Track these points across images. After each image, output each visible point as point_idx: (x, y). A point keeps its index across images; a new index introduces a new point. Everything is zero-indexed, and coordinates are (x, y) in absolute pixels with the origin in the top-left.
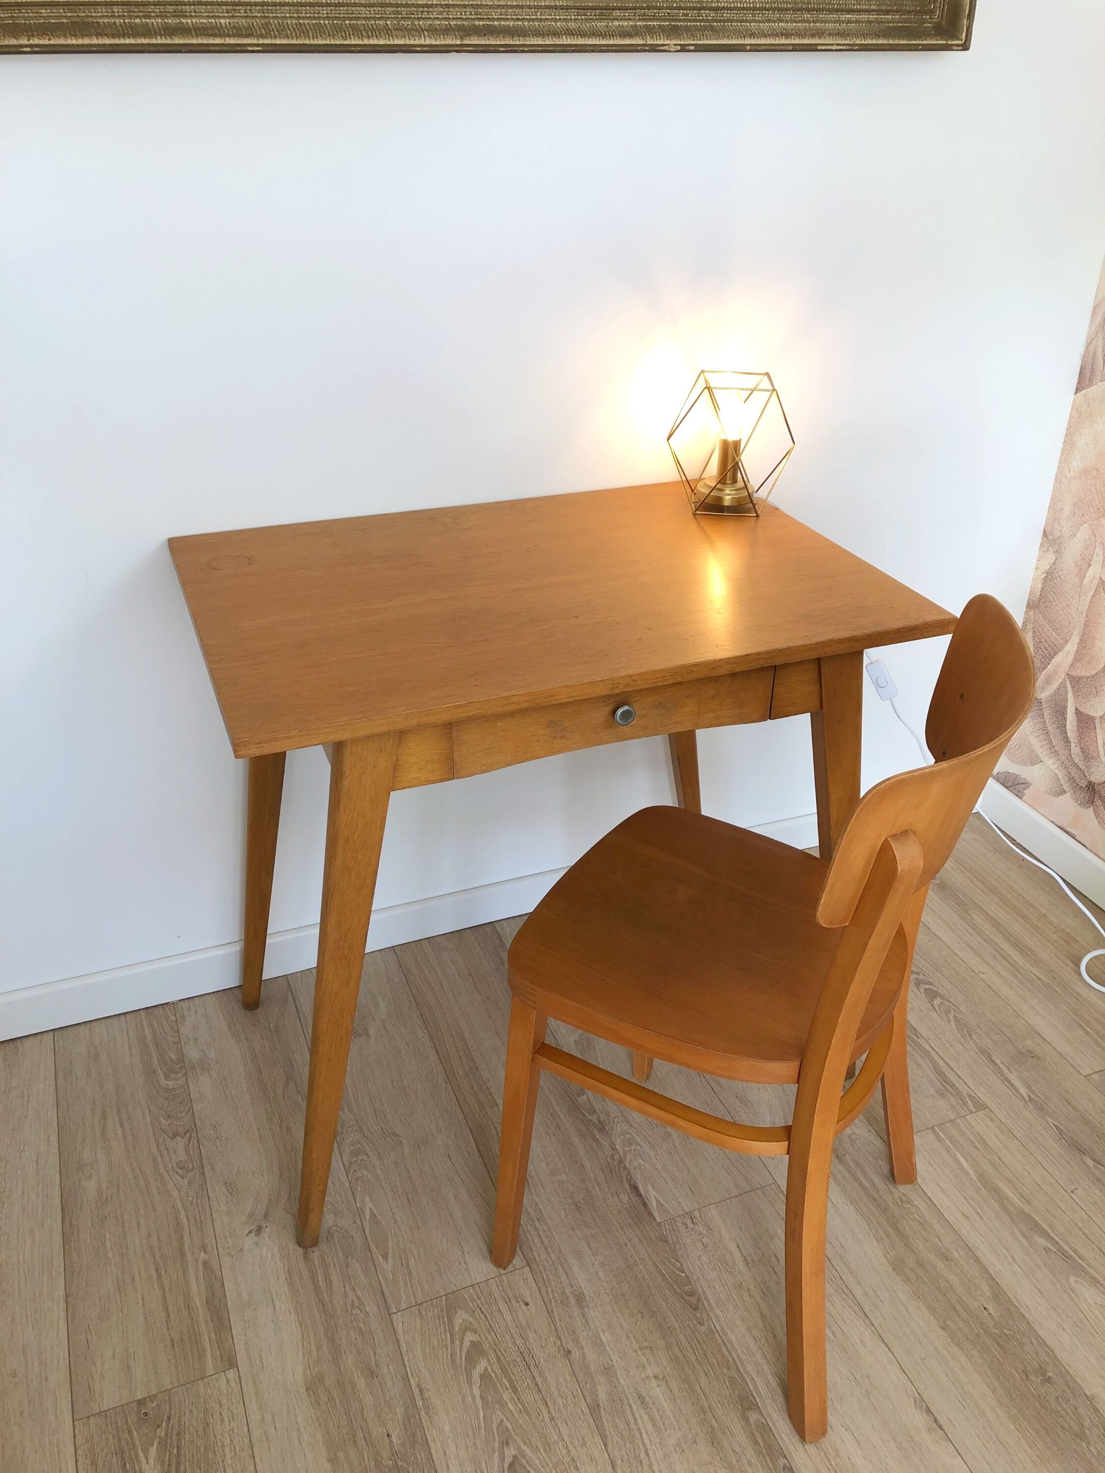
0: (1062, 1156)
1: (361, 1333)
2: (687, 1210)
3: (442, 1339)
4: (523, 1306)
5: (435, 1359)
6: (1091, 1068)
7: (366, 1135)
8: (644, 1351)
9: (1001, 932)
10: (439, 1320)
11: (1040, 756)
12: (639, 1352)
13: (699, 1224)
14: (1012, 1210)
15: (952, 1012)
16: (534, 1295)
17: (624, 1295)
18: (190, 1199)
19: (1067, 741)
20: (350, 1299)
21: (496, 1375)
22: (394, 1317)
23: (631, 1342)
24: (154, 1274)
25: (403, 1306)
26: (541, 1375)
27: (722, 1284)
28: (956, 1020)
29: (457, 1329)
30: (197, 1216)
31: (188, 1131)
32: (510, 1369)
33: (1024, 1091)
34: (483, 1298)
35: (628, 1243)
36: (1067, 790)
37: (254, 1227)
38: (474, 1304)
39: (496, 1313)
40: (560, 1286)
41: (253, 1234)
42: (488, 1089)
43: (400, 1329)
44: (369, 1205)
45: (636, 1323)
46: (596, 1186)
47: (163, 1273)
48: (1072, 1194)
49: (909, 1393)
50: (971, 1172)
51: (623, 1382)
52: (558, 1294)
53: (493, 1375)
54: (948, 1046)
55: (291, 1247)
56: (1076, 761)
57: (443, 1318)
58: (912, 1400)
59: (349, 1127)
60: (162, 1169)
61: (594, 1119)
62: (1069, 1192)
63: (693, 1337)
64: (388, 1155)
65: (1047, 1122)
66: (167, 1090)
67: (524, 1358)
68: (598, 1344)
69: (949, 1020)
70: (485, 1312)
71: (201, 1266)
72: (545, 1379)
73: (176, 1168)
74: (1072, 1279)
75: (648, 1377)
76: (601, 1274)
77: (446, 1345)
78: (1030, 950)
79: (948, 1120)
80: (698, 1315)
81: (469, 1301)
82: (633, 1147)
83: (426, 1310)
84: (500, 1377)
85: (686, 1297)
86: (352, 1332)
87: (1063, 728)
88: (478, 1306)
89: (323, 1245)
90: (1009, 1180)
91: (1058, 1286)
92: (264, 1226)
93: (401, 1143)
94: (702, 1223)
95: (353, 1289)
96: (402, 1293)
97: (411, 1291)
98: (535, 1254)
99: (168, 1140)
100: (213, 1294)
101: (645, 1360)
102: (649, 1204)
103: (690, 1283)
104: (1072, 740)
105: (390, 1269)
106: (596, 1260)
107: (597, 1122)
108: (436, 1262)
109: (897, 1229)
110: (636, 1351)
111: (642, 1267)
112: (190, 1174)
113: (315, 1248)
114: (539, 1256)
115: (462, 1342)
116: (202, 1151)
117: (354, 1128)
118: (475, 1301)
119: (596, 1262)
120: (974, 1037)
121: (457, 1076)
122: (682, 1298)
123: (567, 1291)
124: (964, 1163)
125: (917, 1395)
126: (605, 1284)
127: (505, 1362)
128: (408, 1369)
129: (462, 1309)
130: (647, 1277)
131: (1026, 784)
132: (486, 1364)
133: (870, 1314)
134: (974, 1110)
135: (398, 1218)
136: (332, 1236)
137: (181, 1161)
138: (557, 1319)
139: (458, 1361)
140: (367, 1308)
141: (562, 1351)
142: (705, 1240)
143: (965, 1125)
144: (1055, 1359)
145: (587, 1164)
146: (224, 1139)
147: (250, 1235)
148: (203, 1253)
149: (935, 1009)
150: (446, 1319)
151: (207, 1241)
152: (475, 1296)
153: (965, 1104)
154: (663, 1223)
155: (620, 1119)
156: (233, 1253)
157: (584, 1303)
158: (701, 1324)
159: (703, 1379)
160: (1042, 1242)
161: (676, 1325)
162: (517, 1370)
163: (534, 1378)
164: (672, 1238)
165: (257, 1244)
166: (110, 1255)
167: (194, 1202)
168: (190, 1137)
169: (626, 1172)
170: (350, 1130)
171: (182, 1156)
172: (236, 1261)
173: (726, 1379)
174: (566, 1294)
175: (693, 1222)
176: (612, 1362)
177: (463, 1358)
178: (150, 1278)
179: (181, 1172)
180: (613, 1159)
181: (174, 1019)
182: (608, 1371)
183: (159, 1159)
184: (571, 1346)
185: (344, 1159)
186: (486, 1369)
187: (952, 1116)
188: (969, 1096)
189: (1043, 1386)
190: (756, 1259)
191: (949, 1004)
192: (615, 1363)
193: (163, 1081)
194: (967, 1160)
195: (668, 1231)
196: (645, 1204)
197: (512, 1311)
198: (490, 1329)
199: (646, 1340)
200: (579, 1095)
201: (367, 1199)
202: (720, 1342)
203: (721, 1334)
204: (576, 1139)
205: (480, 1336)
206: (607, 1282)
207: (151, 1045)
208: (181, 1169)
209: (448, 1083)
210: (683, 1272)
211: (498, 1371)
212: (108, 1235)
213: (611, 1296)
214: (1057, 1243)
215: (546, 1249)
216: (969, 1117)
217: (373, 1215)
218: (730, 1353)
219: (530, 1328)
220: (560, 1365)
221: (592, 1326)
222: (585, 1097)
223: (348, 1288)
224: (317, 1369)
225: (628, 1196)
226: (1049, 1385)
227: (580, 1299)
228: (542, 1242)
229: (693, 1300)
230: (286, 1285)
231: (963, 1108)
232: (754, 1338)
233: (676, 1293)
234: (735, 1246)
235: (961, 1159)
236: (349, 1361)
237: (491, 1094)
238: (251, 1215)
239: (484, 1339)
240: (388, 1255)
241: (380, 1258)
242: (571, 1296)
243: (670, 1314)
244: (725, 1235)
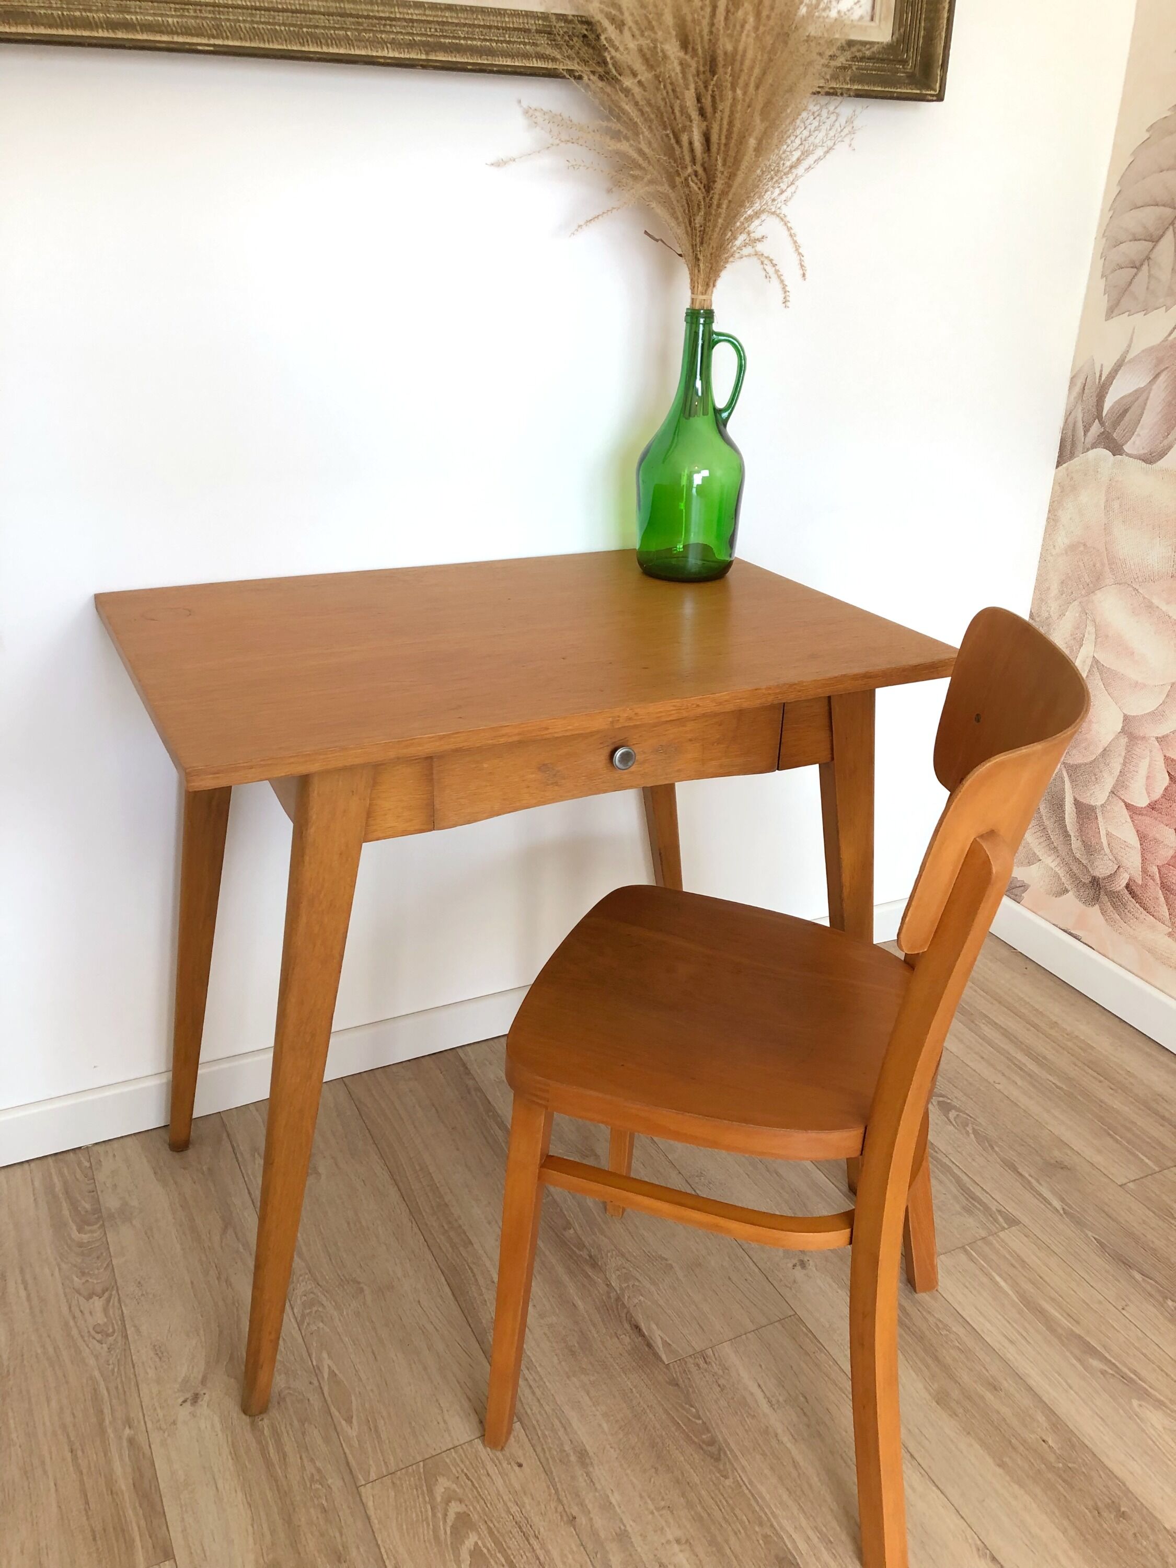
0: (1107, 1272)
1: (325, 1511)
2: (698, 1349)
3: (421, 1512)
4: (516, 1468)
5: (414, 1537)
6: (1126, 1177)
7: (320, 1283)
8: (661, 1512)
9: (1011, 1040)
10: (417, 1489)
11: (1038, 854)
12: (656, 1513)
13: (713, 1364)
14: (1060, 1331)
15: (970, 1125)
16: (528, 1454)
17: (633, 1448)
18: (111, 1367)
19: (1067, 835)
20: (308, 1472)
21: (488, 1550)
22: (362, 1489)
23: (646, 1503)
24: (68, 1455)
25: (373, 1476)
26: (543, 1547)
27: (746, 1431)
28: (975, 1131)
29: (439, 1499)
30: (120, 1387)
31: (107, 1290)
32: (505, 1542)
33: (1056, 1204)
34: (468, 1463)
35: (634, 1390)
36: (1069, 888)
37: (189, 1395)
38: (458, 1469)
39: (484, 1478)
40: (557, 1442)
41: (189, 1403)
42: (460, 1226)
43: (370, 1504)
44: (327, 1362)
45: (650, 1481)
46: (592, 1328)
47: (79, 1453)
48: (1124, 1312)
49: (970, 1541)
50: (1010, 1292)
51: (639, 1549)
52: (556, 1451)
53: (485, 1551)
54: (970, 1160)
55: (235, 1415)
56: (1078, 855)
57: (421, 1488)
58: (974, 1549)
59: (301, 1275)
60: (75, 1332)
61: (584, 1254)
62: (1120, 1308)
63: (717, 1492)
64: (347, 1304)
65: (1087, 1235)
66: (81, 1245)
67: (520, 1528)
68: (607, 1506)
69: (967, 1133)
70: (471, 1477)
71: (125, 1444)
72: (547, 1552)
73: (93, 1332)
74: (1135, 1403)
75: (668, 1542)
76: (605, 1426)
77: (427, 1518)
78: (1045, 1058)
79: (979, 1238)
80: (721, 1467)
81: (451, 1466)
82: (631, 1283)
83: (400, 1479)
84: (493, 1552)
85: (704, 1446)
86: (312, 1510)
87: (1061, 820)
88: (462, 1471)
89: (274, 1413)
90: (1053, 1300)
91: (1121, 1411)
92: (202, 1392)
93: (362, 1290)
94: (717, 1363)
95: (312, 1460)
96: (371, 1462)
97: (381, 1459)
98: (526, 1407)
99: (82, 1300)
100: (142, 1476)
101: (664, 1524)
102: (654, 1345)
103: (708, 1431)
104: (1072, 833)
105: (355, 1434)
106: (597, 1410)
107: (588, 1258)
108: (410, 1423)
109: (936, 1359)
110: (652, 1513)
111: (651, 1415)
112: (110, 1338)
113: (264, 1416)
114: (532, 1410)
115: (446, 1515)
116: (125, 1311)
117: (307, 1276)
118: (458, 1465)
119: (598, 1413)
120: (997, 1149)
121: (424, 1214)
122: (701, 1448)
123: (567, 1448)
124: (1002, 1283)
125: (979, 1542)
126: (610, 1437)
127: (498, 1535)
128: (383, 1550)
129: (443, 1475)
130: (658, 1426)
131: (1024, 887)
132: (476, 1538)
133: (916, 1456)
134: (1006, 1226)
135: (363, 1377)
136: (284, 1399)
137: (99, 1324)
138: (557, 1479)
139: (442, 1537)
140: (330, 1481)
141: (565, 1518)
142: (722, 1381)
143: (998, 1242)
144: (1127, 1492)
145: (579, 1303)
146: (151, 1296)
147: (184, 1404)
148: (127, 1428)
149: (951, 1122)
150: (425, 1488)
151: (132, 1415)
152: (458, 1460)
153: (996, 1220)
154: (671, 1365)
155: (614, 1253)
156: (164, 1426)
157: (588, 1461)
158: (726, 1477)
159: (733, 1540)
160: (1095, 1363)
161: (697, 1480)
162: (513, 1543)
163: (534, 1550)
164: (683, 1381)
165: (193, 1415)
166: (14, 1436)
167: (116, 1370)
168: (110, 1297)
169: (625, 1311)
170: (301, 1278)
171: (100, 1318)
172: (169, 1435)
173: (760, 1537)
174: (565, 1451)
175: (706, 1362)
176: (625, 1526)
177: (449, 1532)
178: (64, 1459)
179: (99, 1337)
180: (609, 1297)
181: (87, 1164)
182: (622, 1537)
183: (72, 1323)
184: (575, 1510)
185: (296, 1311)
186: (476, 1543)
187: (983, 1233)
188: (999, 1211)
189: (1118, 1523)
190: (781, 1399)
191: (965, 1116)
192: (629, 1528)
193: (75, 1235)
194: (1005, 1281)
195: (678, 1374)
196: (649, 1345)
197: (503, 1474)
198: (479, 1498)
199: (663, 1499)
200: (565, 1229)
201: (325, 1355)
202: (750, 1496)
203: (748, 1486)
204: (565, 1278)
205: (466, 1506)
206: (612, 1435)
207: (61, 1195)
208: (98, 1333)
209: (414, 1222)
210: (699, 1418)
211: (490, 1544)
212: (10, 1414)
213: (618, 1451)
214: (1114, 1364)
215: (539, 1401)
216: (1001, 1234)
217: (332, 1374)
218: (762, 1509)
219: (525, 1493)
220: (564, 1533)
221: (599, 1487)
222: (572, 1231)
223: (305, 1460)
224: (271, 1556)
225: (630, 1337)
226: (1124, 1521)
227: (582, 1455)
228: (534, 1393)
229: (713, 1449)
230: (230, 1461)
231: (993, 1224)
232: (788, 1489)
233: (694, 1442)
234: (756, 1387)
235: (998, 1279)
236: (310, 1544)
237: (465, 1233)
238: (186, 1381)
239: (472, 1509)
240: (352, 1417)
241: (343, 1422)
242: (572, 1454)
243: (688, 1467)
244: (744, 1375)
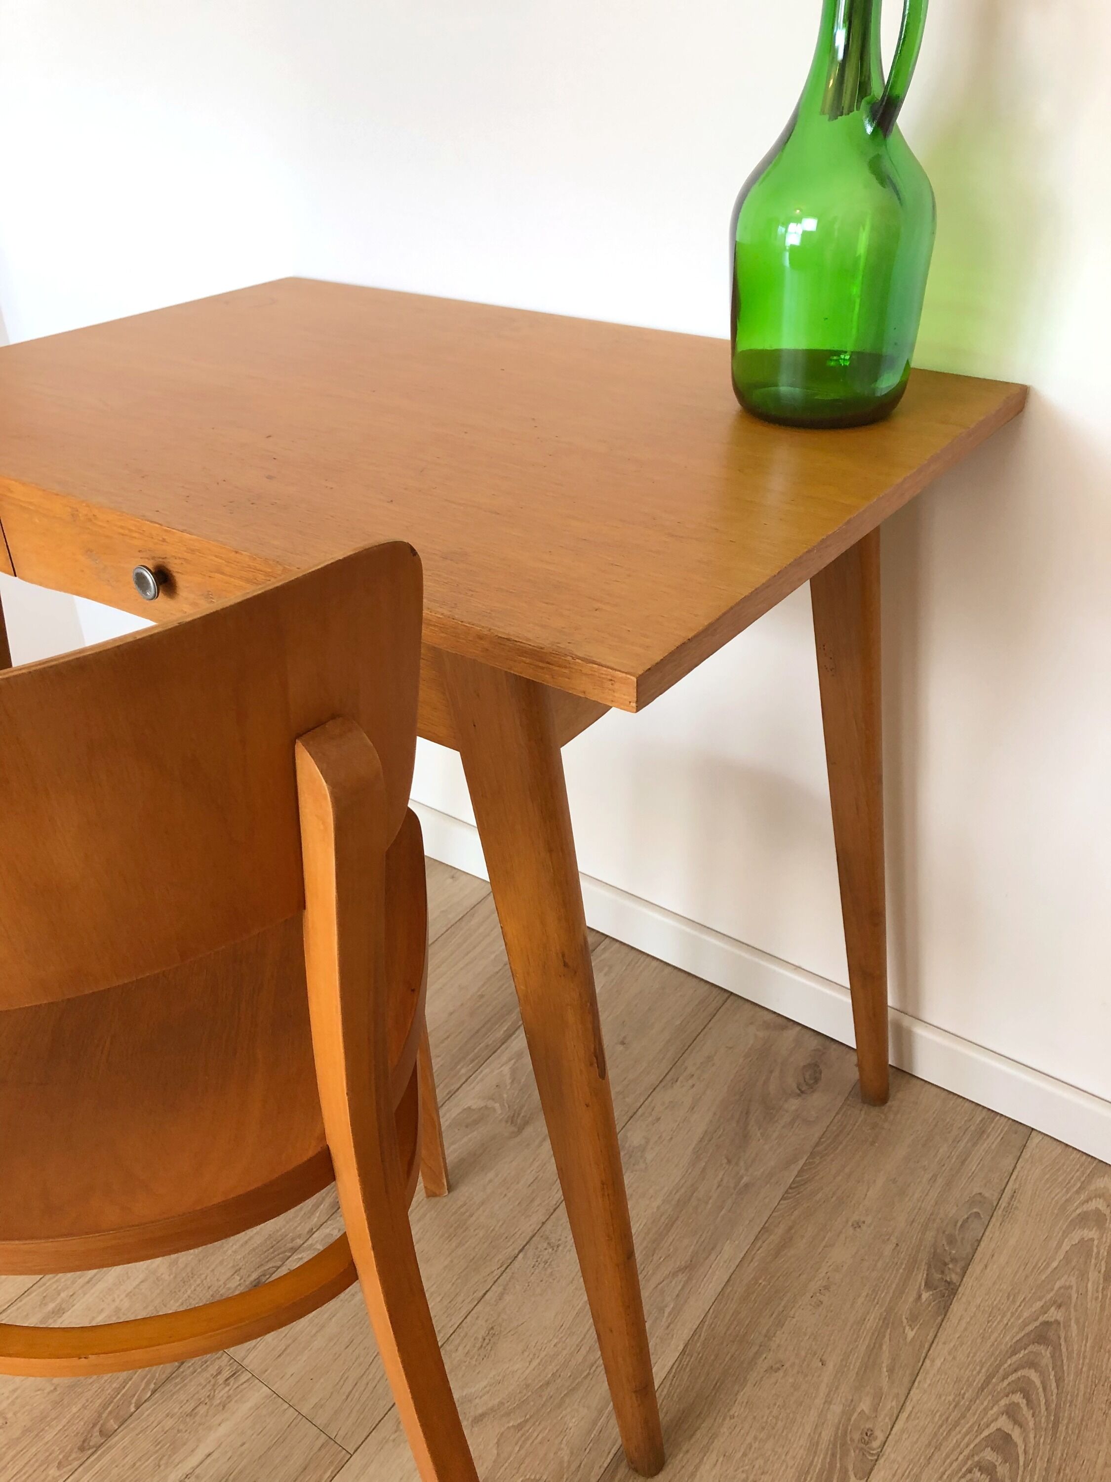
2: (246, 1363)
13: (227, 1388)
23: (8, 1398)
27: (134, 1464)
45: (40, 1391)
46: (239, 1243)
52: (57, 1287)
63: (37, 1464)
80: (74, 1456)
85: (97, 1428)
94: (231, 1392)
103: (122, 1423)
106: (122, 1300)
119: (117, 1302)
122: (94, 1425)
123: (63, 1295)
142: (203, 1409)
158: (60, 1466)
161: (49, 1436)
169: (279, 1264)
174: (59, 1294)
175: (227, 1380)
180: (293, 1239)
199: (15, 1414)
210: (138, 1407)
227: (59, 1313)
229: (96, 1439)
234: (207, 1452)
242: (57, 1302)
243: (65, 1421)
244: (222, 1430)
